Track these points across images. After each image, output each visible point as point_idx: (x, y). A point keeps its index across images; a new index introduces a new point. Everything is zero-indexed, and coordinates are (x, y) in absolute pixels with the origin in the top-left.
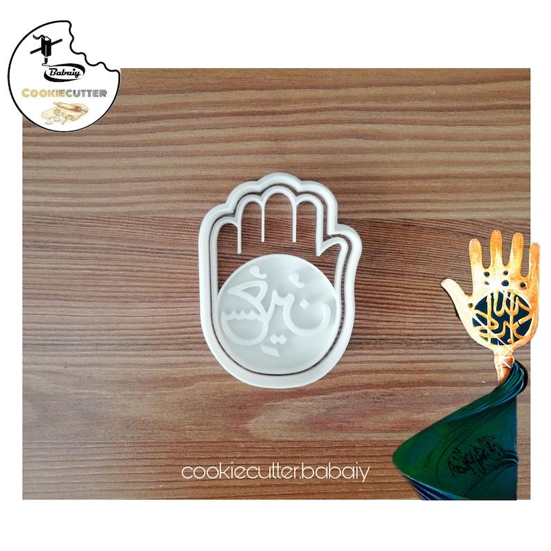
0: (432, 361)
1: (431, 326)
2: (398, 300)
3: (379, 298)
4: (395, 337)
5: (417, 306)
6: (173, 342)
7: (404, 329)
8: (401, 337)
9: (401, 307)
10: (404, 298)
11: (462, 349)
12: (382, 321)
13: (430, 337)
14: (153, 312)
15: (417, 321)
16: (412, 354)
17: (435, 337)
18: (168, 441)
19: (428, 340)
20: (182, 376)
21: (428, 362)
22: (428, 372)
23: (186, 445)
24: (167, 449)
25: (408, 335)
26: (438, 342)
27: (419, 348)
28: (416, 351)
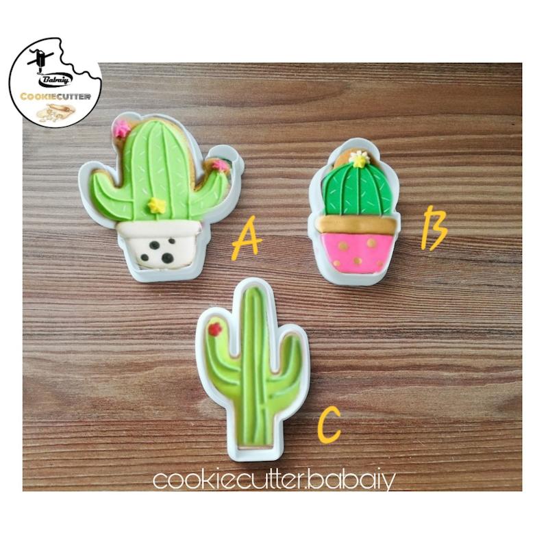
0: (351, 349)
1: (348, 319)
2: (320, 298)
3: (306, 297)
4: (320, 328)
5: (337, 303)
6: (138, 332)
7: (327, 321)
8: (325, 328)
9: (323, 304)
10: (325, 296)
11: (375, 338)
12: (308, 315)
13: (348, 328)
14: (122, 307)
15: (336, 315)
16: (334, 342)
17: (352, 329)
18: (128, 420)
19: (346, 331)
20: (143, 361)
21: (348, 349)
22: (348, 358)
23: (144, 423)
24: (127, 427)
25: (330, 326)
26: (356, 332)
27: (340, 338)
28: (337, 340)
